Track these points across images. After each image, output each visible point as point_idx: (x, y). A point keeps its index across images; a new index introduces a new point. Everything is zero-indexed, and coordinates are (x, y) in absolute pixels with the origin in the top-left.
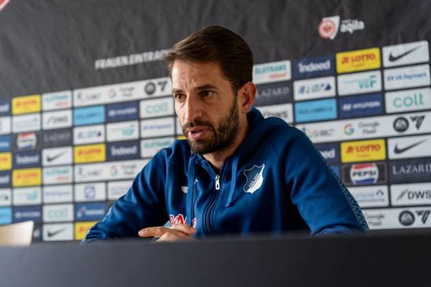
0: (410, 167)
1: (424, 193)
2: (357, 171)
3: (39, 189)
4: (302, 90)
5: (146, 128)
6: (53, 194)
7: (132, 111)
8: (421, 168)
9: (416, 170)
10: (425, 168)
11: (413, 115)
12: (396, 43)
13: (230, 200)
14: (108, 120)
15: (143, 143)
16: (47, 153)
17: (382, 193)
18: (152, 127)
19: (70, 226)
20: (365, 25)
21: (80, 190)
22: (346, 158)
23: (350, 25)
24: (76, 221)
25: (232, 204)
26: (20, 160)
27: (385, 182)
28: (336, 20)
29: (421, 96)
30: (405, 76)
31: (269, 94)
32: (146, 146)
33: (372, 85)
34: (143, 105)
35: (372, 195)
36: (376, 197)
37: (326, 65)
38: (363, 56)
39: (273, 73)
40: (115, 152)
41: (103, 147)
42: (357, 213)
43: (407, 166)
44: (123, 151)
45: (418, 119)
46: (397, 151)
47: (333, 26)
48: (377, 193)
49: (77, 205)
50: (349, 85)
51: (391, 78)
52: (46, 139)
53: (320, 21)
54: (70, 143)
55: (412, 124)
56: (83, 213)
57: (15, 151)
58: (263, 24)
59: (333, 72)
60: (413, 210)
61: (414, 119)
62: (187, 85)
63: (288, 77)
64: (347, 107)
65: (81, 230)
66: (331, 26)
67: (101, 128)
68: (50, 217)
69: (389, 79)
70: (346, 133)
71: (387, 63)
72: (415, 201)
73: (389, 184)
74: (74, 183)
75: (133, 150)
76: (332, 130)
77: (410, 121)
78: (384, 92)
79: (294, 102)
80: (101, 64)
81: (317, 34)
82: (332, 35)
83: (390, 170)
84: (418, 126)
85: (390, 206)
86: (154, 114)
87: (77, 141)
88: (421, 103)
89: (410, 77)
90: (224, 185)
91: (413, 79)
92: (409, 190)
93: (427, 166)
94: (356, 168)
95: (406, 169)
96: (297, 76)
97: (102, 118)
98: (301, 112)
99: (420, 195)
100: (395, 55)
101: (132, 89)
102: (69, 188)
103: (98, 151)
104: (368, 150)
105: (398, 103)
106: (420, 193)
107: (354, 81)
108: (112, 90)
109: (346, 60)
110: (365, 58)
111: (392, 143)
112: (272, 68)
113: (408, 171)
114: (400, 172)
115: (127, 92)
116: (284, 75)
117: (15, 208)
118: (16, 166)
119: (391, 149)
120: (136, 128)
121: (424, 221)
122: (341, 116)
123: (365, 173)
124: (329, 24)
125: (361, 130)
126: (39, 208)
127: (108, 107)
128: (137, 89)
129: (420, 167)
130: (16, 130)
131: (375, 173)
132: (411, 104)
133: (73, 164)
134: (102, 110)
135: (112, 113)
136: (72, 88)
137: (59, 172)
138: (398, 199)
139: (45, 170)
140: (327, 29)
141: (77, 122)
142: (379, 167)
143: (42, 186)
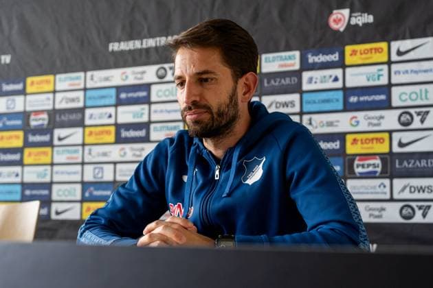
0: (413, 161)
1: (425, 187)
2: (361, 163)
3: (49, 168)
4: (310, 81)
5: (156, 112)
6: (62, 173)
7: (143, 94)
8: (423, 163)
9: (419, 165)
10: (427, 163)
11: (418, 110)
12: (404, 38)
13: (227, 190)
14: (119, 103)
15: (152, 126)
16: (58, 132)
17: (385, 186)
18: (161, 111)
19: (78, 205)
20: (374, 19)
21: (89, 169)
22: (351, 149)
23: (360, 18)
24: (83, 200)
25: (229, 195)
26: (32, 138)
27: (388, 175)
28: (346, 12)
29: (426, 91)
30: (412, 71)
31: (277, 84)
32: (156, 129)
33: (379, 79)
34: (154, 89)
35: (374, 187)
36: (378, 190)
37: (335, 57)
38: (371, 49)
39: (282, 63)
40: (124, 134)
41: (113, 129)
42: (354, 210)
43: (410, 161)
44: (132, 134)
45: (422, 114)
46: (401, 145)
47: (343, 19)
48: (380, 186)
49: (85, 185)
50: (356, 78)
51: (398, 72)
52: (58, 119)
53: (331, 13)
54: (81, 124)
55: (417, 119)
56: (91, 193)
57: (27, 130)
58: (275, 14)
59: (341, 64)
60: (414, 204)
61: (418, 114)
62: (186, 70)
63: (297, 67)
64: (353, 99)
65: (89, 209)
66: (340, 18)
67: (112, 110)
68: (59, 195)
69: (395, 73)
70: (352, 125)
71: (394, 57)
72: (416, 196)
73: (391, 178)
74: (83, 164)
75: (142, 133)
76: (338, 121)
77: (415, 115)
78: (390, 85)
79: (301, 92)
80: (114, 47)
81: (327, 25)
82: (341, 27)
83: (393, 163)
84: (422, 121)
85: (392, 200)
86: (164, 99)
87: (88, 122)
88: (427, 98)
89: (416, 72)
90: (223, 175)
91: (420, 74)
92: (411, 184)
93: (429, 161)
94: (359, 160)
95: (409, 164)
96: (306, 66)
97: (113, 101)
98: (309, 102)
99: (421, 189)
100: (402, 49)
101: (144, 72)
102: (79, 168)
103: (108, 133)
104: (372, 143)
105: (404, 97)
106: (421, 187)
107: (362, 74)
108: (124, 73)
109: (354, 53)
110: (373, 51)
111: (396, 136)
112: (281, 57)
113: (410, 166)
114: (403, 166)
115: (139, 76)
116: (293, 65)
117: (24, 186)
118: (27, 144)
119: (395, 143)
120: (146, 112)
121: (424, 215)
122: (347, 108)
123: (369, 165)
124: (339, 16)
125: (366, 123)
126: (48, 186)
127: (119, 89)
128: (149, 73)
129: (422, 161)
130: (29, 109)
131: (378, 167)
132: (416, 99)
133: (83, 145)
134: (113, 92)
135: (123, 96)
136: (85, 70)
137: (69, 152)
138: (399, 193)
139: (56, 149)
140: (337, 21)
141: (89, 103)
142: (382, 160)
143: (52, 164)
